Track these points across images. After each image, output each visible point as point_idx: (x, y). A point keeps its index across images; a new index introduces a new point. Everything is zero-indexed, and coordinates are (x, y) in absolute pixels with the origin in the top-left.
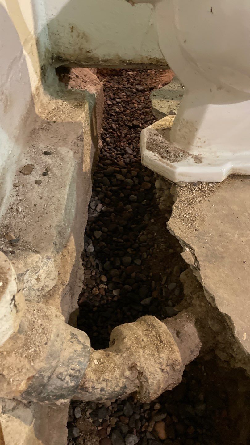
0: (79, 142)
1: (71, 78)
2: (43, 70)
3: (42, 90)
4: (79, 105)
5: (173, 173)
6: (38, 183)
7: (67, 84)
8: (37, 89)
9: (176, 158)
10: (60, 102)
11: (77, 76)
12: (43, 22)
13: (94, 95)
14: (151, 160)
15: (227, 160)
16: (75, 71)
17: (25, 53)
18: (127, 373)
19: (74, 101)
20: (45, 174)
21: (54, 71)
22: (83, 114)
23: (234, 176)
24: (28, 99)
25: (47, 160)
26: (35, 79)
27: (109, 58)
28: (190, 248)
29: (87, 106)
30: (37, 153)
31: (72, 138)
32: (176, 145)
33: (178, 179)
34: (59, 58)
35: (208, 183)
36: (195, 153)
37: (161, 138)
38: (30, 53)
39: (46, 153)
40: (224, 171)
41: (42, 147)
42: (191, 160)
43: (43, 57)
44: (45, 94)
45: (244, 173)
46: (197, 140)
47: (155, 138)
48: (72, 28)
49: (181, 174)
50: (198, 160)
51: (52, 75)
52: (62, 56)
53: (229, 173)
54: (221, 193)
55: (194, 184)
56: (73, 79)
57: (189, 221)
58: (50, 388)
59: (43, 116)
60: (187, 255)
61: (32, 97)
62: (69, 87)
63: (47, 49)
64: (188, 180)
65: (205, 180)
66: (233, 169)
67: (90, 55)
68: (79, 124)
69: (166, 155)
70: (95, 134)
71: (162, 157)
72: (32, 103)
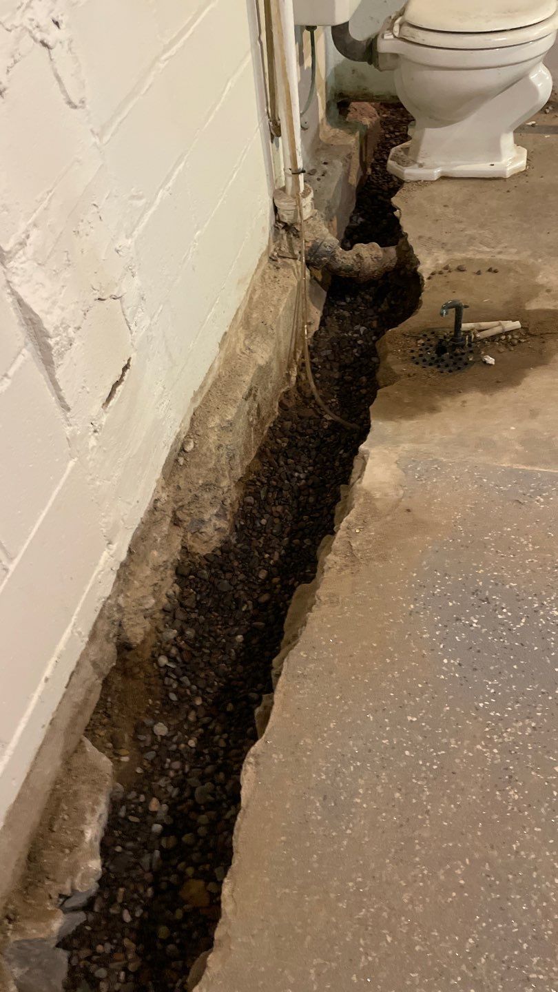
0: (348, 160)
1: (350, 111)
2: (328, 105)
3: (325, 121)
4: (352, 133)
5: (403, 173)
6: (319, 179)
7: (346, 116)
8: (322, 120)
9: (407, 164)
10: (338, 130)
11: (356, 109)
12: (332, 67)
13: (367, 126)
14: (392, 167)
15: (437, 167)
16: (353, 104)
17: (318, 95)
18: (355, 257)
19: (348, 130)
20: (323, 175)
21: (336, 105)
22: (354, 140)
23: (444, 178)
24: (316, 127)
25: (325, 167)
26: (322, 113)
27: (380, 94)
28: (399, 209)
29: (358, 134)
30: (319, 164)
31: (344, 154)
32: (410, 157)
33: (406, 178)
34: (341, 95)
35: (425, 181)
36: (420, 162)
37: (402, 153)
38: (321, 94)
39: (325, 163)
40: (436, 173)
41: (323, 159)
42: (416, 165)
43: (329, 95)
44: (327, 124)
45: (450, 175)
46: (421, 152)
47: (399, 153)
48: (354, 71)
49: (410, 174)
50: (421, 166)
51: (334, 110)
52: (343, 92)
53: (440, 175)
54: (433, 187)
55: (416, 182)
56: (352, 112)
57: (405, 199)
58: (320, 250)
59: (324, 141)
60: (397, 213)
61: (318, 126)
62: (347, 119)
63: (332, 87)
64: (412, 179)
65: (423, 179)
66: (442, 172)
67: (366, 91)
68: (349, 146)
69: (401, 163)
70: (364, 160)
71: (399, 164)
72: (318, 131)
